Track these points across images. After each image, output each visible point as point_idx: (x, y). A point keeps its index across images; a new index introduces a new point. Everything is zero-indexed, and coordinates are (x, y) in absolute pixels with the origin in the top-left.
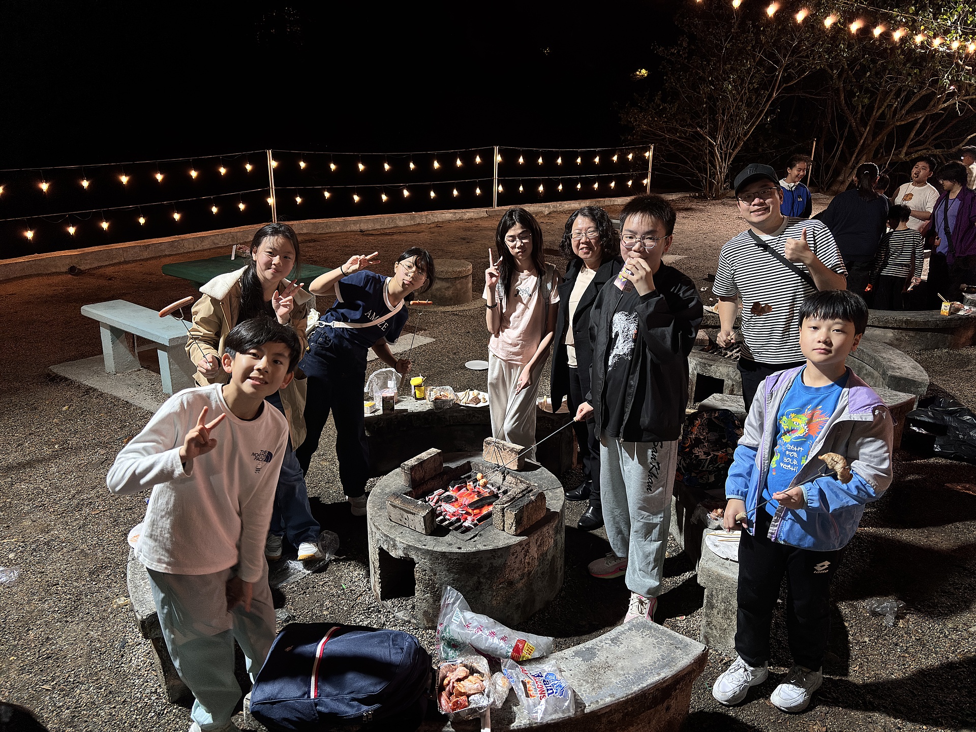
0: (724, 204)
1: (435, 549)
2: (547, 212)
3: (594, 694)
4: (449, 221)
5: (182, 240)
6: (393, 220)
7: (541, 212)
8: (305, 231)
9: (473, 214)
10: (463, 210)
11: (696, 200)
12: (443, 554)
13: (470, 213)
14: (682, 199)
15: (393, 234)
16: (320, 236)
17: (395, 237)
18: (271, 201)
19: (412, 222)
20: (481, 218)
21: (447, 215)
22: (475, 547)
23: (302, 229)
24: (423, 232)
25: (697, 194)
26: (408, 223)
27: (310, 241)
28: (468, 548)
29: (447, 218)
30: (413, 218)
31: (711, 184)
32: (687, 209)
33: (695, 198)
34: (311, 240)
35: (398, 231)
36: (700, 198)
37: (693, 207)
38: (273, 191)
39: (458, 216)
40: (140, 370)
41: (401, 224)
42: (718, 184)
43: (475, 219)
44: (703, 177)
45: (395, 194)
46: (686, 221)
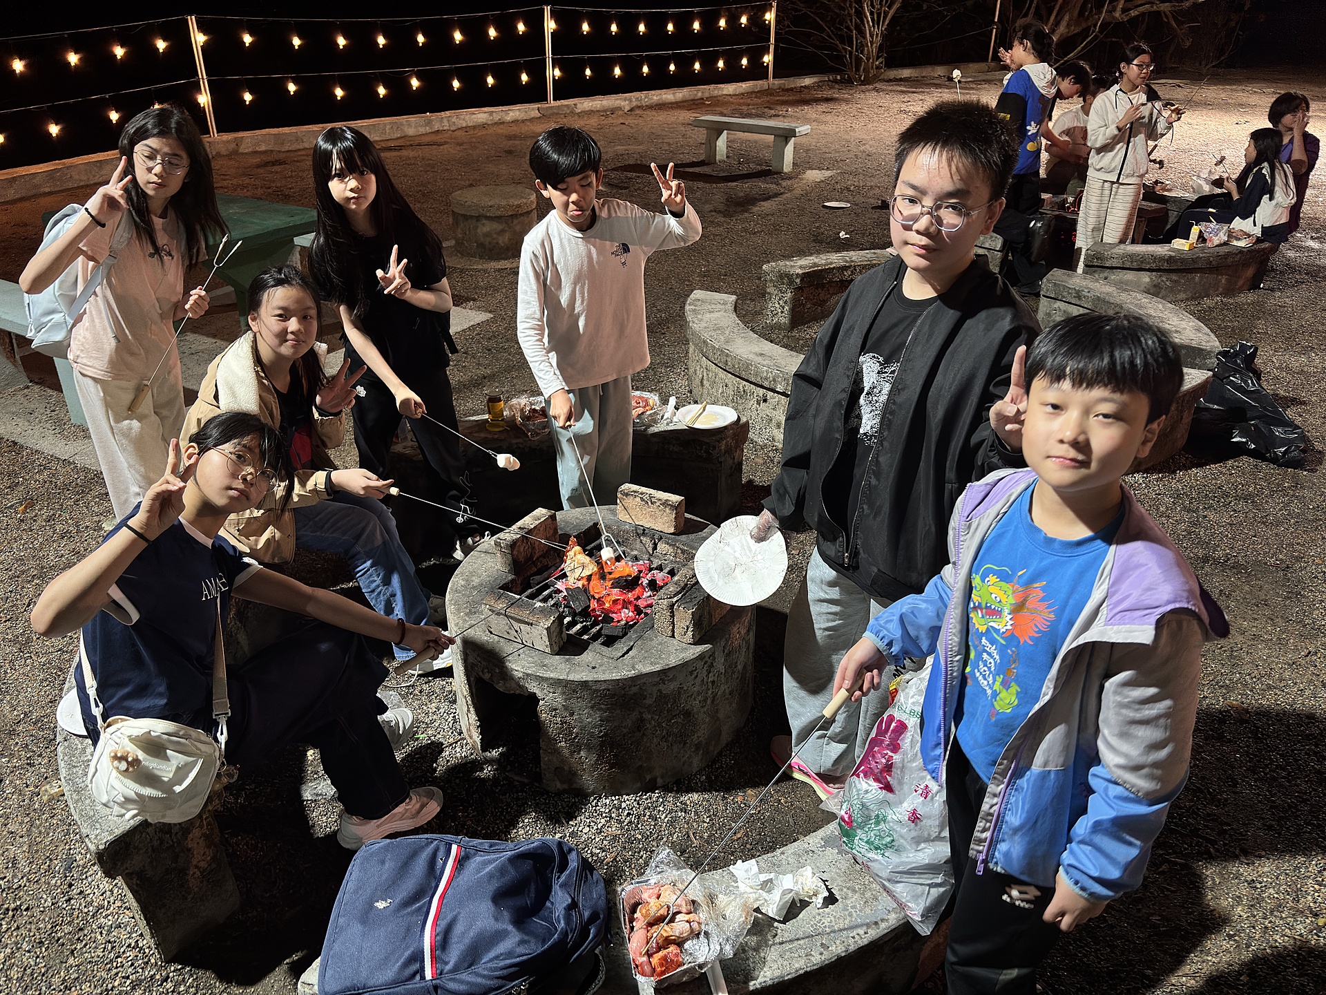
0: (877, 91)
1: (571, 677)
2: (627, 108)
3: (868, 910)
4: (484, 126)
5: (68, 168)
6: (399, 126)
7: (620, 108)
8: (263, 148)
9: (518, 113)
10: (505, 108)
11: (837, 86)
12: (584, 684)
13: (515, 112)
14: (818, 86)
15: (400, 148)
16: (288, 154)
17: (404, 153)
18: (204, 99)
19: (427, 128)
20: (532, 120)
21: (479, 116)
22: (634, 668)
23: (258, 144)
24: (446, 143)
25: (839, 77)
26: (422, 130)
27: (274, 163)
28: (623, 672)
29: (479, 121)
30: (429, 123)
31: (859, 60)
32: (828, 100)
33: (836, 83)
34: (276, 161)
35: (408, 143)
36: (843, 83)
37: (835, 96)
38: (204, 85)
39: (496, 117)
40: (28, 387)
41: (411, 132)
42: (868, 61)
43: (523, 121)
44: (845, 49)
45: (398, 84)
46: (829, 118)
